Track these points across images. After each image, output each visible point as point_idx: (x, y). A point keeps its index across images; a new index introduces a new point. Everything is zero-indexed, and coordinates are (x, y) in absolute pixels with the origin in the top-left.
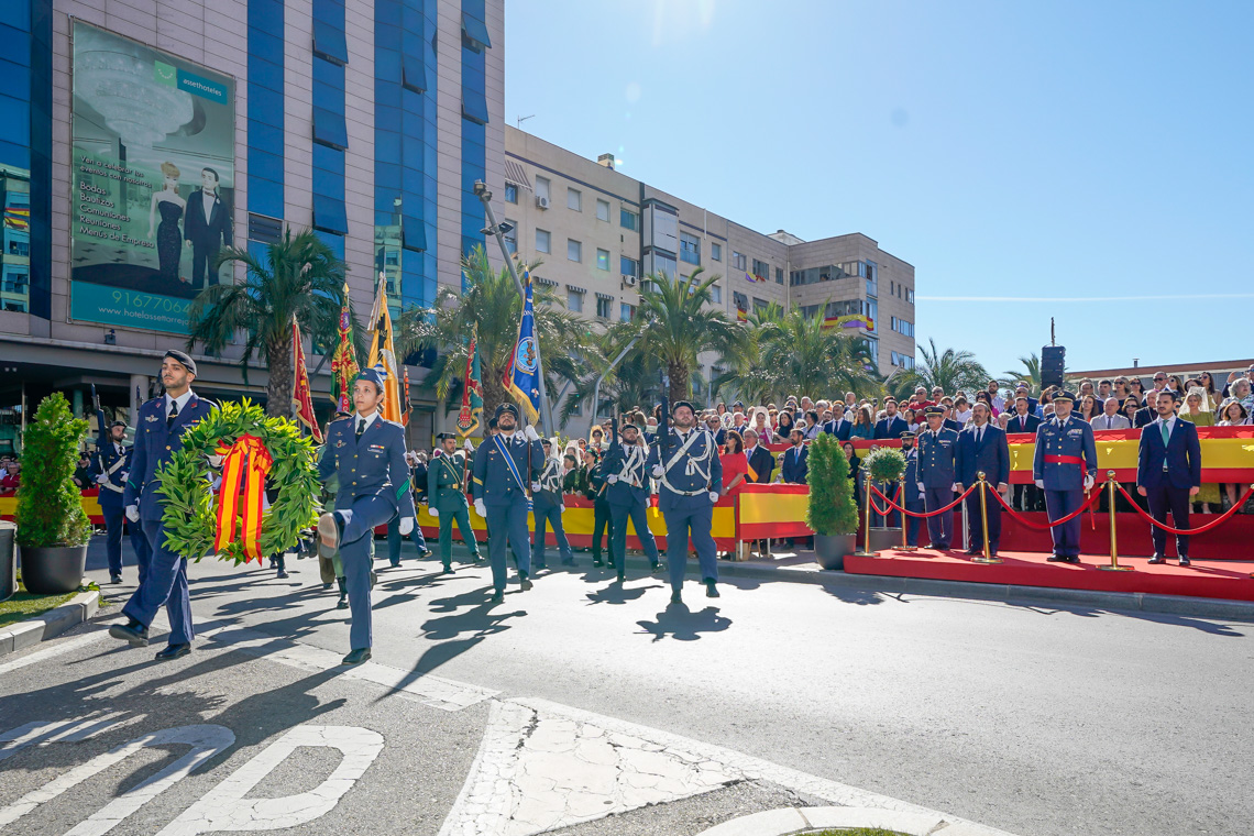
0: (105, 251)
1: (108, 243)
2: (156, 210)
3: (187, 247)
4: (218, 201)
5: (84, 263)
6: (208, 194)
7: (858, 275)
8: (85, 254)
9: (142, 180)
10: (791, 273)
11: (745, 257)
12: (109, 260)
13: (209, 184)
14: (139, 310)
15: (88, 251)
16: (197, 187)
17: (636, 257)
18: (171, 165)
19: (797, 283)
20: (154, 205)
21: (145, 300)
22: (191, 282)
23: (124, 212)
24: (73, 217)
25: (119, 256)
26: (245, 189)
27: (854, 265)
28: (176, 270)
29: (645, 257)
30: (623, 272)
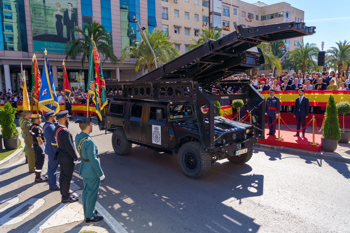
0: (42, 31)
1: (42, 28)
2: (55, 17)
3: (65, 27)
4: (73, 13)
5: (36, 35)
6: (70, 11)
8: (36, 32)
9: (50, 9)
10: (261, 16)
11: (245, 12)
12: (43, 33)
13: (70, 8)
14: (52, 47)
15: (37, 31)
16: (66, 9)
17: (208, 15)
18: (58, 3)
19: (263, 20)
20: (54, 16)
21: (54, 44)
22: (66, 38)
23: (46, 19)
24: (32, 22)
25: (46, 32)
26: (81, 8)
27: (282, 13)
28: (62, 34)
29: (211, 15)
30: (203, 21)
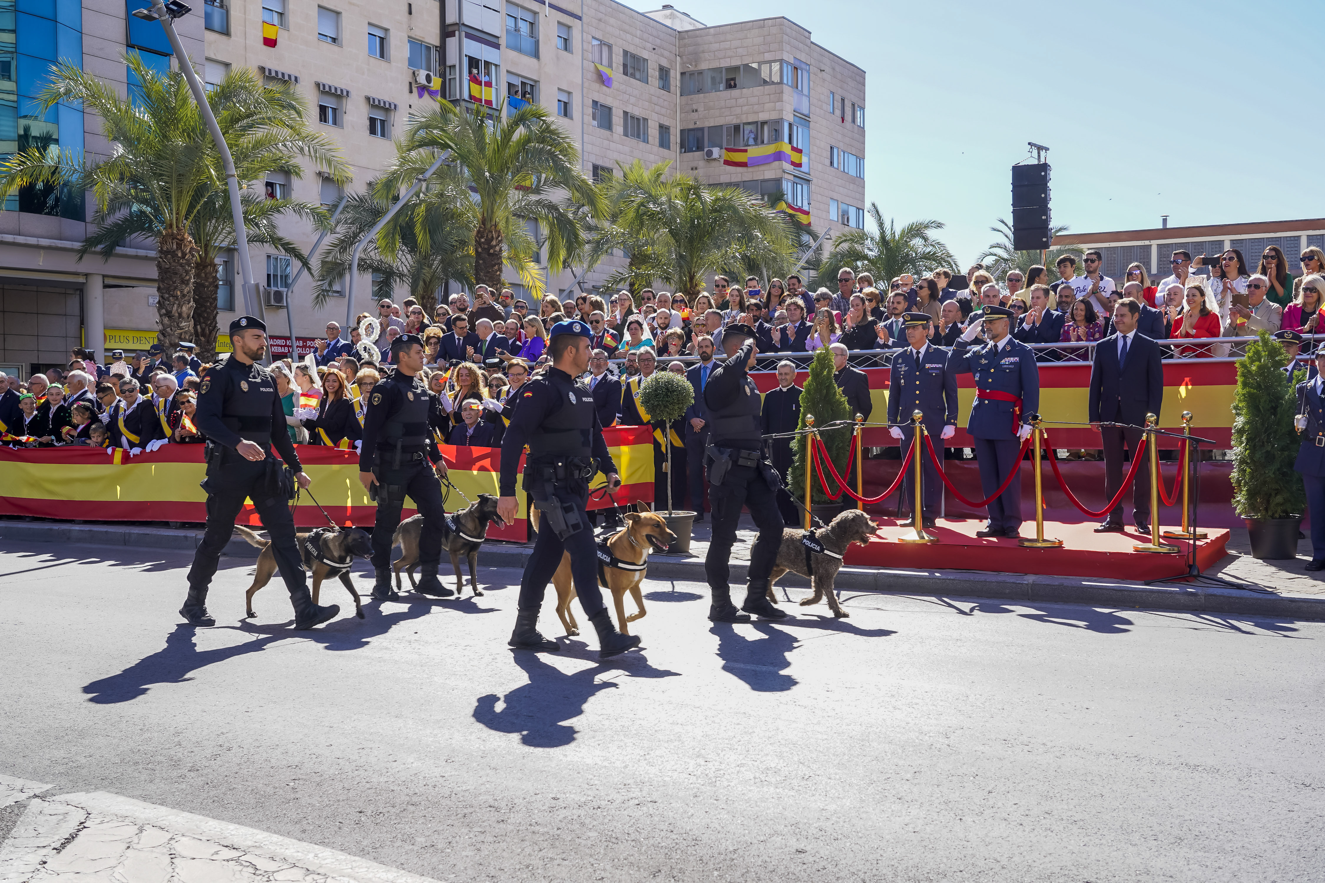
7: (781, 82)
10: (682, 74)
11: (610, 47)
19: (691, 91)
27: (776, 67)
29: (449, 40)
30: (411, 62)
